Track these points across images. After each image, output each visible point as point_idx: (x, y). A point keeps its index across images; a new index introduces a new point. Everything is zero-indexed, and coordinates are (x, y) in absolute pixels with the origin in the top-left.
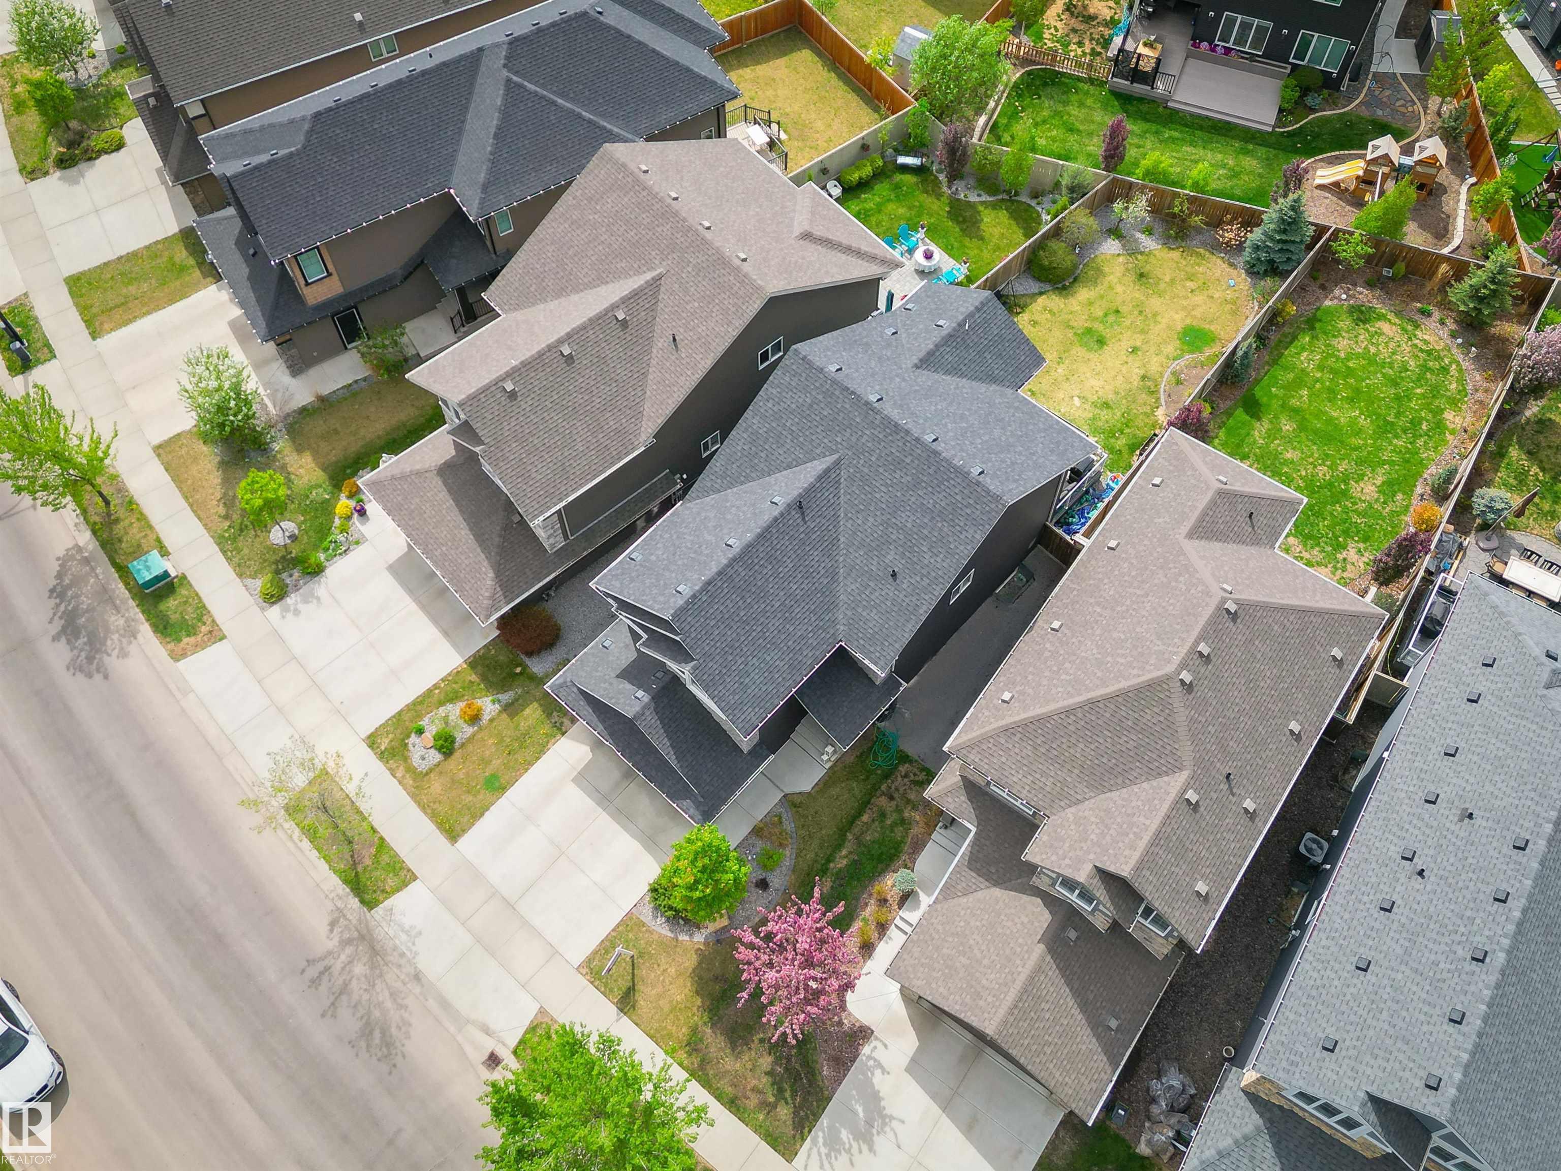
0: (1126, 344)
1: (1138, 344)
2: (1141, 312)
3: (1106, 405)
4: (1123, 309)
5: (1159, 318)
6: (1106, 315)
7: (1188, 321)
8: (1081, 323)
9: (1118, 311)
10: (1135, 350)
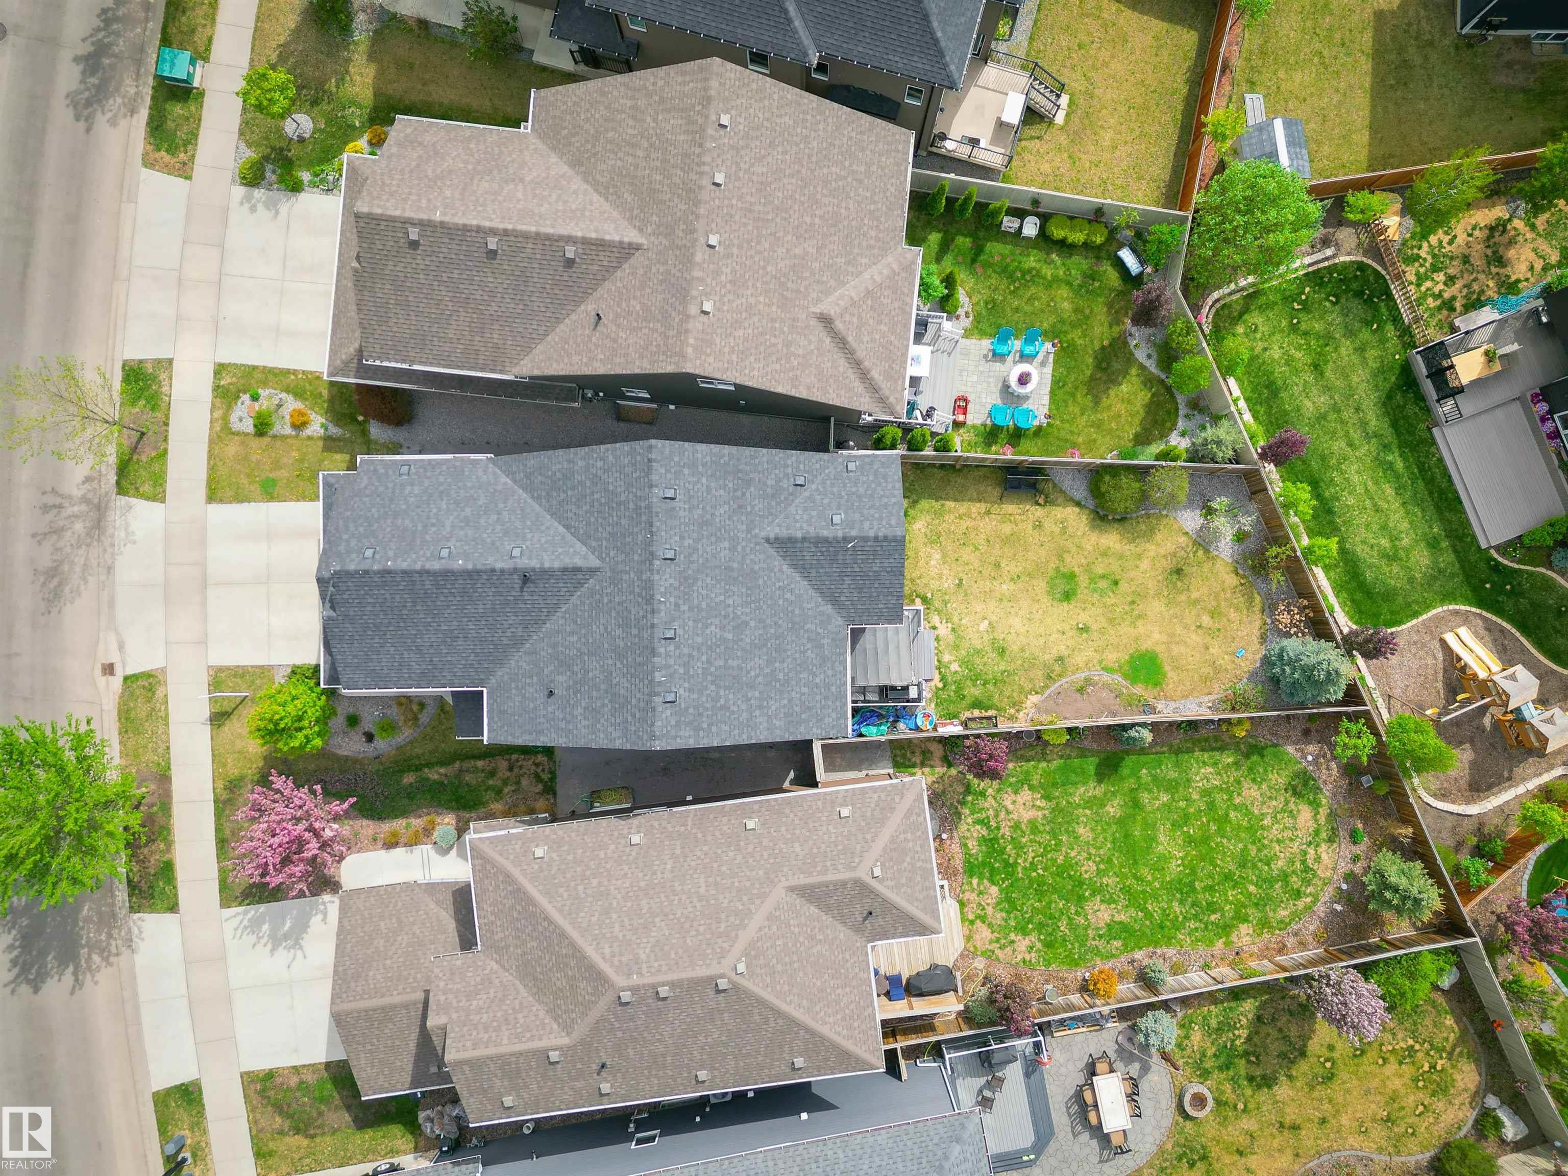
0: (1084, 618)
1: (1094, 627)
2: (1133, 602)
3: (1002, 651)
4: (1123, 586)
5: (1139, 623)
6: (1103, 577)
7: (1160, 649)
8: (1073, 563)
9: (1116, 583)
10: (1085, 629)
